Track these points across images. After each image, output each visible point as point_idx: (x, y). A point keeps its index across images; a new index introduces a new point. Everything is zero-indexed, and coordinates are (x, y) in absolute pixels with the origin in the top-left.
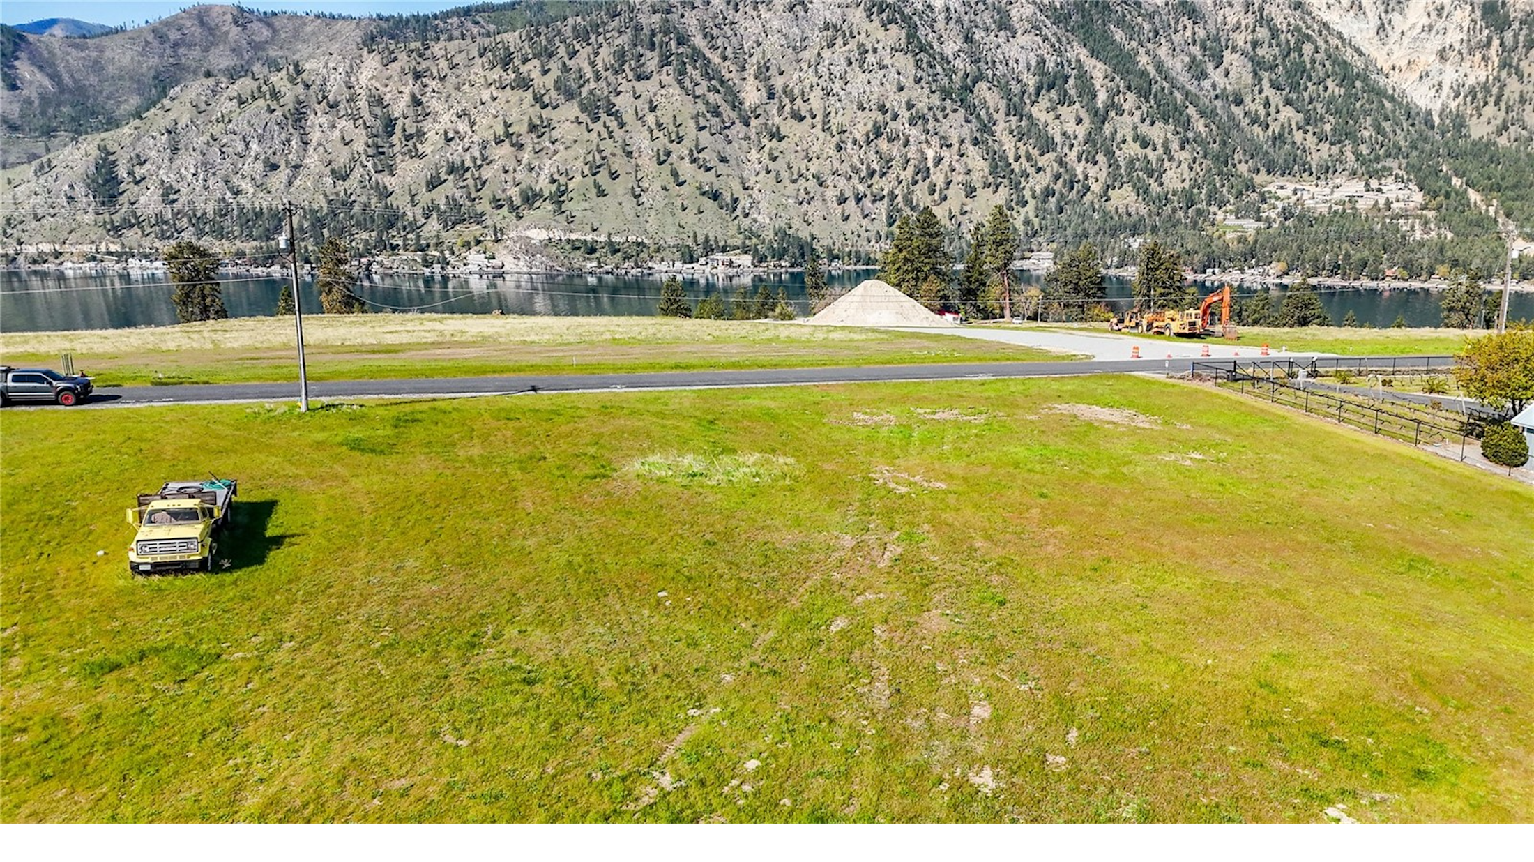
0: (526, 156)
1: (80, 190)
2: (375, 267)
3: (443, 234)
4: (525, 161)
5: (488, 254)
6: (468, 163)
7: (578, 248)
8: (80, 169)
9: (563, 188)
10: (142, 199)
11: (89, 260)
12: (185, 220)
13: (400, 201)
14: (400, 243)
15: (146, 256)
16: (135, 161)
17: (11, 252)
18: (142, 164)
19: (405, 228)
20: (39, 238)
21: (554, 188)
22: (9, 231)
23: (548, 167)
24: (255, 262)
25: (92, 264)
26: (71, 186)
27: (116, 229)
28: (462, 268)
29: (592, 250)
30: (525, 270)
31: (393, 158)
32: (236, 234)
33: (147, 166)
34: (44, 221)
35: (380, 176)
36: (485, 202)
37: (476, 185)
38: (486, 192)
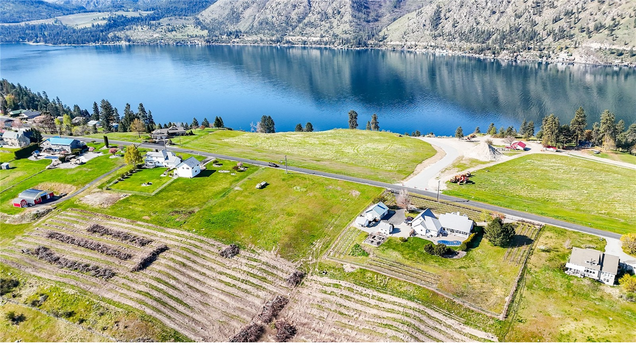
0: (604, 7)
1: (428, 22)
2: (519, 56)
3: (553, 43)
4: (602, 10)
5: (570, 53)
6: (575, 11)
7: (614, 53)
8: (429, 15)
9: (617, 23)
10: (446, 26)
11: (424, 48)
12: (458, 34)
13: (538, 29)
14: (533, 47)
15: (442, 48)
16: (447, 11)
17: (403, 44)
18: (449, 12)
19: (537, 40)
20: (412, 39)
21: (612, 23)
22: (404, 37)
23: (614, 12)
24: (476, 53)
25: (425, 49)
26: (425, 21)
27: (435, 37)
28: (556, 59)
29: (621, 54)
30: (584, 62)
31: (542, 8)
32: (473, 40)
33: (450, 13)
34: (415, 33)
35: (533, 17)
36: (577, 29)
37: (575, 21)
38: (579, 25)
